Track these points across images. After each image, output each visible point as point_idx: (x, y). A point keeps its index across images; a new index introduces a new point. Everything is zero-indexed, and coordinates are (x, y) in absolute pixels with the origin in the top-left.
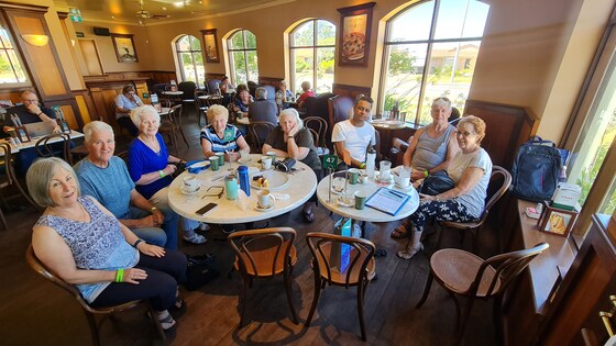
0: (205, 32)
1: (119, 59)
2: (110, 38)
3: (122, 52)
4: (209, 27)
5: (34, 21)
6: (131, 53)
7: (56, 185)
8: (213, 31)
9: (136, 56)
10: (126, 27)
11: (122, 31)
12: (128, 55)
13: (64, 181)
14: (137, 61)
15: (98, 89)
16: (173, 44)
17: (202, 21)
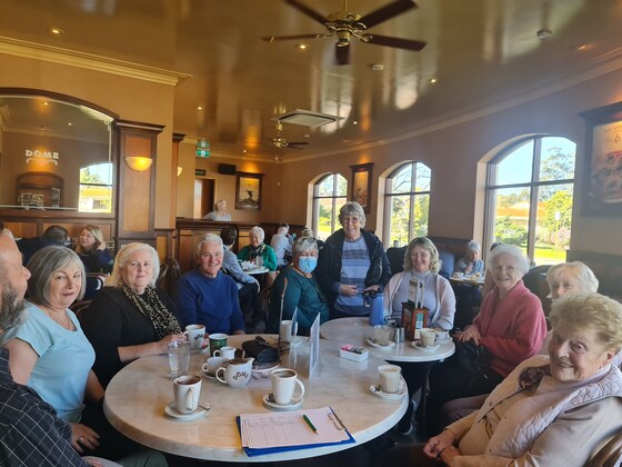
0: (357, 169)
1: (238, 205)
2: (233, 178)
3: (244, 196)
4: (364, 160)
6: (255, 198)
8: (368, 167)
9: (259, 203)
10: (258, 164)
11: (251, 169)
12: (250, 201)
14: (259, 209)
16: (311, 186)
17: (357, 154)
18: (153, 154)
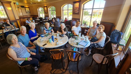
0: (45, 7)
1: (26, 12)
2: (24, 8)
4: (45, 6)
5: (9, 5)
6: (29, 11)
7: (13, 40)
8: (46, 7)
9: (30, 12)
10: (28, 6)
12: (28, 12)
13: (15, 39)
14: (30, 13)
15: (22, 19)
16: (38, 9)
17: (44, 5)
18: (11, 7)
